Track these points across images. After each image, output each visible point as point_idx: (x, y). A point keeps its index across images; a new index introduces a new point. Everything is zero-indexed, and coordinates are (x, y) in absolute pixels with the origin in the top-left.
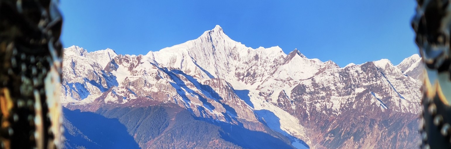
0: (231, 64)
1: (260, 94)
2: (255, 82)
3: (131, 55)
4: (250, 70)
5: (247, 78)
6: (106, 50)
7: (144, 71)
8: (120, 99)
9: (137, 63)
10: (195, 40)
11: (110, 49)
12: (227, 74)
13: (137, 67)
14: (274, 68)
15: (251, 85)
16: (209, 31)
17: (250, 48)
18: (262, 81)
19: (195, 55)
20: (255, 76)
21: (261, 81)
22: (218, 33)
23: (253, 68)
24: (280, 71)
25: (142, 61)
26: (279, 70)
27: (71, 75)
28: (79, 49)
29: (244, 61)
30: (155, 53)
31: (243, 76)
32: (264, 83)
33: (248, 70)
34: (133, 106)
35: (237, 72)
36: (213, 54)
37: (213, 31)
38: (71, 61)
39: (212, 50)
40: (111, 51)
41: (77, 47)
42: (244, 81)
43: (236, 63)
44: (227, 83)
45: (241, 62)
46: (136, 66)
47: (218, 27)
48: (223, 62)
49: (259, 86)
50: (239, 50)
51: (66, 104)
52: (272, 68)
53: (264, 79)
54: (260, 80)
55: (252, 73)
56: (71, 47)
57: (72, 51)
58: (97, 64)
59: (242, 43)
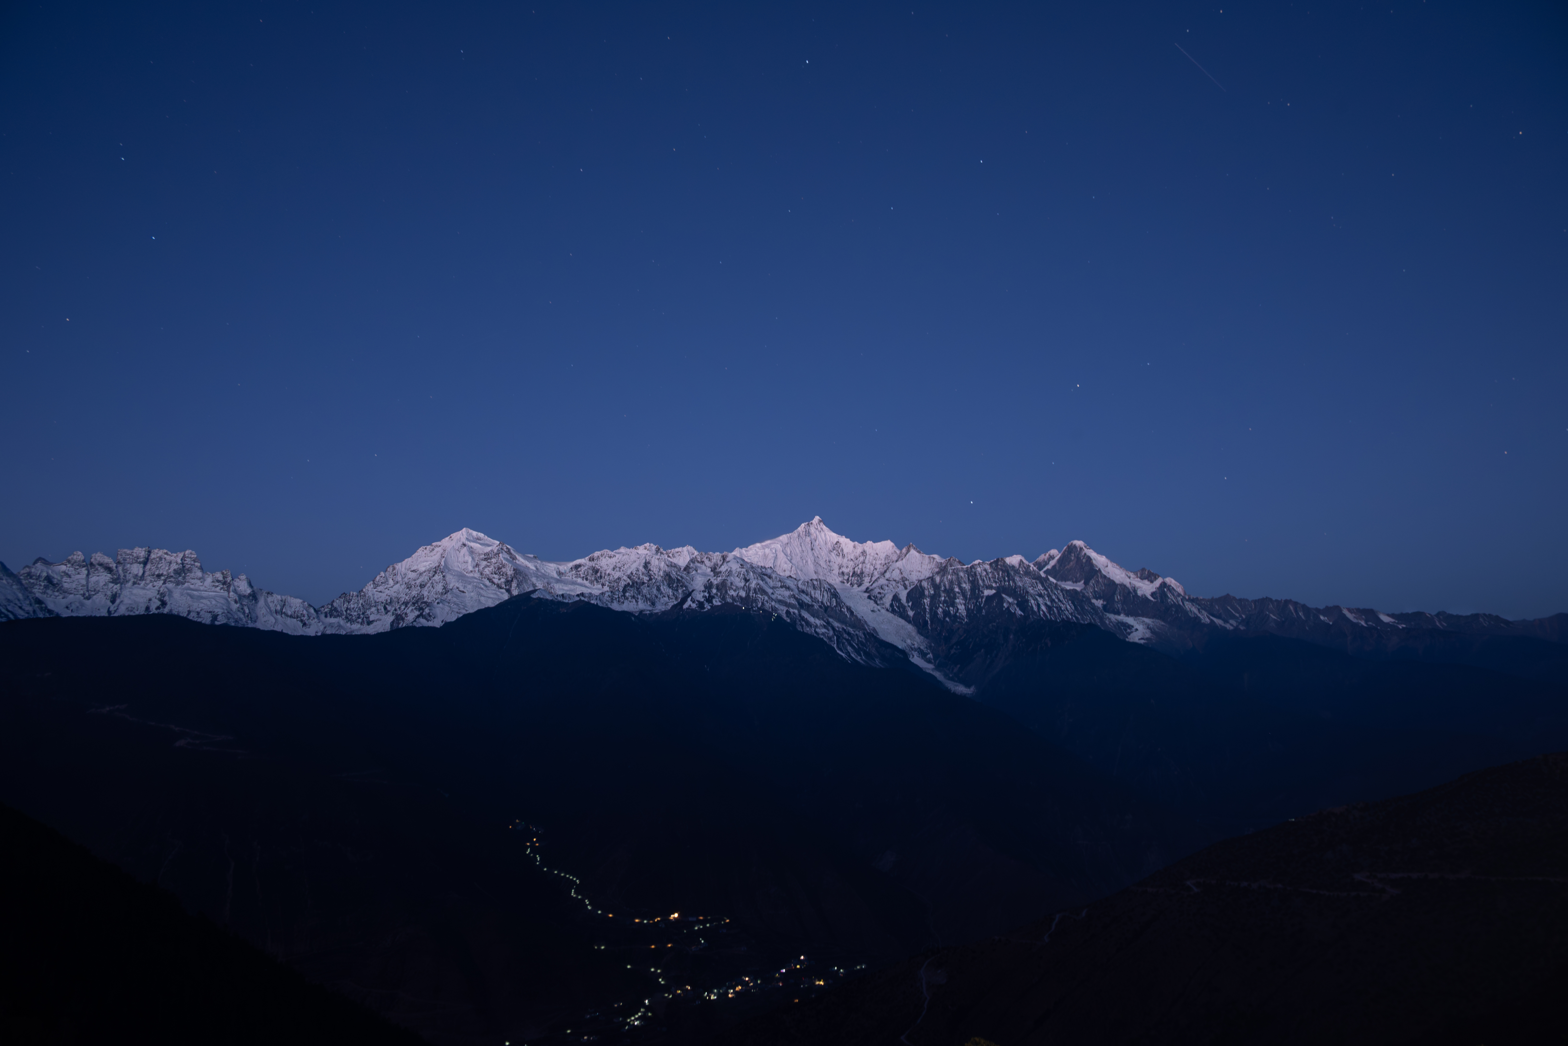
0: (834, 561)
1: (869, 597)
2: (863, 583)
3: (715, 553)
4: (856, 569)
5: (853, 578)
6: (685, 547)
7: (730, 571)
8: (701, 605)
9: (722, 562)
10: (790, 534)
11: (690, 547)
12: (829, 573)
13: (723, 567)
14: (885, 566)
15: (858, 586)
16: (807, 523)
17: (856, 543)
18: (872, 582)
19: (791, 552)
20: (863, 576)
21: (869, 582)
22: (818, 525)
23: (860, 566)
24: (893, 570)
25: (728, 559)
26: (891, 568)
27: (644, 577)
28: (654, 547)
29: (849, 558)
30: (744, 550)
31: (848, 577)
32: (874, 584)
33: (854, 568)
34: (716, 614)
35: (841, 571)
36: (812, 549)
37: (812, 523)
38: (644, 561)
39: (810, 545)
40: (690, 548)
41: (652, 545)
42: (850, 583)
43: (839, 560)
44: (830, 585)
45: (845, 560)
46: (721, 565)
47: (817, 518)
48: (824, 560)
49: (867, 588)
50: (843, 546)
51: (638, 612)
52: (883, 566)
53: (874, 579)
54: (869, 580)
55: (859, 572)
56: (645, 545)
57: (645, 549)
58: (675, 564)
59: (846, 537)
